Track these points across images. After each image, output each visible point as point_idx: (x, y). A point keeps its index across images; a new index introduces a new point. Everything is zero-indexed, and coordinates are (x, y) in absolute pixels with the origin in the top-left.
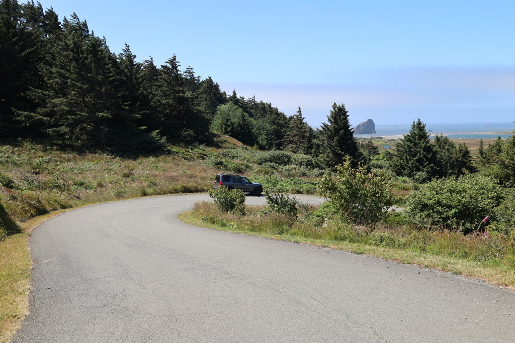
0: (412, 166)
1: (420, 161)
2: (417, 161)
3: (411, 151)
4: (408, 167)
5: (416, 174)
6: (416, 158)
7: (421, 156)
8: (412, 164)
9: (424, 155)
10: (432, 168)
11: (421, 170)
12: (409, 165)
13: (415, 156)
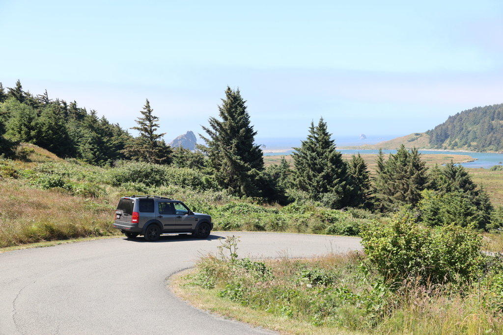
0: (318, 185)
1: (327, 177)
2: (324, 177)
3: (315, 164)
4: (313, 186)
5: (323, 196)
6: (323, 173)
7: (329, 171)
8: (318, 182)
9: (333, 170)
10: (344, 187)
11: (329, 191)
12: (314, 184)
13: (320, 170)
